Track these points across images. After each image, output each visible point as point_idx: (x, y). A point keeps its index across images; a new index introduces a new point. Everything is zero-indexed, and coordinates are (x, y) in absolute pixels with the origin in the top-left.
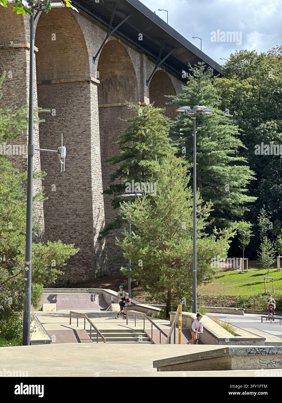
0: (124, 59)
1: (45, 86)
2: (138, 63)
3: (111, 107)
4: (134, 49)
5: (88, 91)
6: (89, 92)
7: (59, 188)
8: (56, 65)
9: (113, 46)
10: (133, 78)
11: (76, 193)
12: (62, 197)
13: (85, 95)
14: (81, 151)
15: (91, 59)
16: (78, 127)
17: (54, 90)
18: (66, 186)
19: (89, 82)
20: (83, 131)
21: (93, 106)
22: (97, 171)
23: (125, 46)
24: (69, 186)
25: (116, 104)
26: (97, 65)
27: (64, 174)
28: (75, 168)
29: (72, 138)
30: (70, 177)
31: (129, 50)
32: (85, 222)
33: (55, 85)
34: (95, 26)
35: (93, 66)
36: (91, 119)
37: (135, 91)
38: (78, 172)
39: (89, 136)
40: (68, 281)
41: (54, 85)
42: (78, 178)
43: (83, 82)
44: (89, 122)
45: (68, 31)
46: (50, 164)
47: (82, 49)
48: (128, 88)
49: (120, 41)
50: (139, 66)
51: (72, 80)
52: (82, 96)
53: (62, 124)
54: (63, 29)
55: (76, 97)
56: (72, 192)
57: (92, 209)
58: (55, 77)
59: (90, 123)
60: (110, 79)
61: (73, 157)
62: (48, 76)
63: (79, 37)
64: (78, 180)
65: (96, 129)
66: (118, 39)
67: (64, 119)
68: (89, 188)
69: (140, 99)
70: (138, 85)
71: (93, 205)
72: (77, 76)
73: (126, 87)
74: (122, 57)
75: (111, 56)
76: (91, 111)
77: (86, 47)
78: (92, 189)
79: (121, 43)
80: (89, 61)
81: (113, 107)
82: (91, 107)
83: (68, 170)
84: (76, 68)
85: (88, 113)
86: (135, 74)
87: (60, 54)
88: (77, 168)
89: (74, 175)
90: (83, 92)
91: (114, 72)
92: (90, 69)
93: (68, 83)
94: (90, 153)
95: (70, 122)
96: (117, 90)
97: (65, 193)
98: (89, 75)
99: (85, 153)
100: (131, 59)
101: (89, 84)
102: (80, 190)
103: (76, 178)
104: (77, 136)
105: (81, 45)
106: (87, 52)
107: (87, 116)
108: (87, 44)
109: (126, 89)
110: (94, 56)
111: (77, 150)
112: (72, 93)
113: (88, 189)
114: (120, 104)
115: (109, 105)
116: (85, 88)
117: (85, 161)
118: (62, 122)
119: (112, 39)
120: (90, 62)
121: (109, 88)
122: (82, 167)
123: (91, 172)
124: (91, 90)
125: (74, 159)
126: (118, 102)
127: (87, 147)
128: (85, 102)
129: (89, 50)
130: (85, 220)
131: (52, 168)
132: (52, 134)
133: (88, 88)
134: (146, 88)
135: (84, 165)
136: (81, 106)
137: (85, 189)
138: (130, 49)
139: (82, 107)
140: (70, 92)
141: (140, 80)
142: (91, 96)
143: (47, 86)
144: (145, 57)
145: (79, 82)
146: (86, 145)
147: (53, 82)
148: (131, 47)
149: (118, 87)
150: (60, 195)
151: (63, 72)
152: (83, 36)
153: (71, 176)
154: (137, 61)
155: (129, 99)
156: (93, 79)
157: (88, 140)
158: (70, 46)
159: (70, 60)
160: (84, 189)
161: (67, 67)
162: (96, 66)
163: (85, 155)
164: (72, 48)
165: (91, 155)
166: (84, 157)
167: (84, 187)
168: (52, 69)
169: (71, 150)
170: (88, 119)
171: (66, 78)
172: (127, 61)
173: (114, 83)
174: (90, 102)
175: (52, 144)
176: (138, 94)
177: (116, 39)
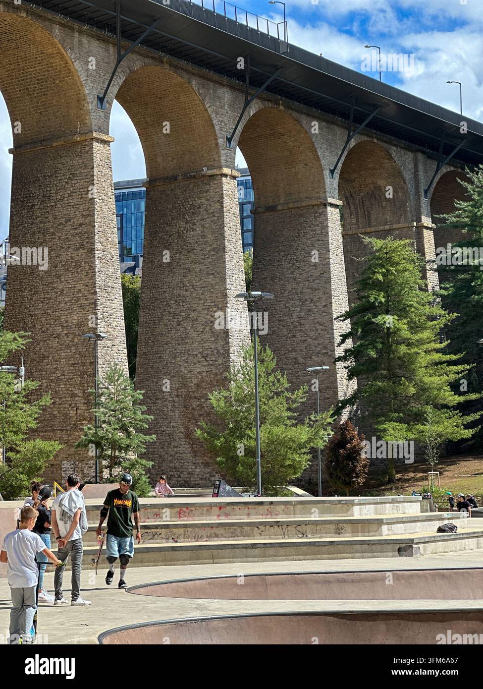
0: (387, 164)
1: (269, 214)
2: (411, 166)
3: (377, 231)
4: (401, 148)
5: (325, 218)
6: (327, 220)
7: (294, 353)
8: (282, 185)
9: (368, 147)
10: (403, 188)
11: (315, 359)
12: (296, 366)
13: (322, 223)
14: (319, 301)
15: (327, 173)
16: (314, 268)
17: (281, 218)
18: (301, 351)
19: (325, 205)
20: (321, 274)
21: (333, 237)
22: (344, 327)
23: (385, 145)
24: (305, 350)
25: (382, 228)
26: (337, 180)
27: (298, 334)
28: (312, 325)
29: (307, 283)
30: (306, 338)
31: (393, 150)
32: (328, 398)
33: (282, 212)
34: (332, 126)
35: (332, 183)
36: (331, 256)
37: (407, 207)
38: (317, 330)
39: (328, 281)
40: (310, 479)
41: (280, 212)
42: (316, 339)
43: (317, 205)
44: (328, 260)
45: (293, 139)
46: (280, 321)
47: (314, 161)
48: (397, 203)
49: (375, 141)
50: (413, 170)
51: (304, 204)
52: (318, 225)
53: (293, 264)
54: (286, 137)
55: (310, 227)
56: (311, 358)
57: (336, 381)
58: (281, 201)
59: (329, 262)
60: (373, 192)
61: (310, 310)
62: (273, 200)
63: (308, 145)
64: (317, 342)
65: (340, 269)
66: (373, 138)
67: (295, 257)
68: (331, 351)
69: (415, 218)
70: (411, 198)
71: (338, 375)
72: (311, 198)
73: (394, 202)
74: (384, 161)
75: (369, 160)
76: (331, 245)
77: (318, 157)
78: (336, 352)
79: (378, 142)
80: (323, 176)
81: (379, 231)
82: (330, 239)
83: (303, 329)
84: (308, 187)
85: (326, 248)
86: (405, 183)
87: (286, 169)
88: (315, 325)
89: (312, 334)
90: (318, 219)
91: (376, 183)
92: (326, 187)
93: (298, 208)
94: (331, 303)
95: (303, 261)
96: (382, 207)
97: (301, 360)
98: (326, 195)
99: (324, 304)
100: (397, 162)
101: (326, 208)
102: (320, 355)
103: (314, 339)
104: (314, 280)
105: (312, 157)
106: (321, 165)
107: (324, 252)
108: (319, 154)
109: (395, 205)
110: (332, 168)
111: (315, 300)
112: (304, 221)
113: (330, 353)
114: (387, 227)
115: (373, 229)
116: (321, 214)
117: (325, 314)
118: (292, 262)
119: (363, 140)
120: (325, 177)
121: (372, 205)
122: (321, 322)
123: (333, 329)
124: (329, 215)
125: (311, 313)
126: (386, 224)
127: (327, 295)
128: (322, 232)
129: (323, 162)
130: (328, 396)
131: (283, 326)
132: (281, 279)
133: (325, 214)
134: (425, 202)
135: (324, 320)
136: (317, 238)
137: (327, 353)
138: (395, 148)
139: (318, 240)
140: (302, 220)
141: (413, 190)
142: (329, 225)
143: (272, 213)
144: (420, 156)
145: (313, 206)
146: (325, 293)
147: (280, 208)
148: (395, 145)
149: (384, 203)
150: (295, 363)
151: (291, 194)
152: (313, 143)
153: (308, 336)
154: (407, 163)
155: (400, 218)
156: (330, 200)
157: (328, 286)
158: (297, 158)
159: (299, 177)
160: (325, 353)
161: (296, 186)
162: (336, 182)
163: (325, 306)
164: (300, 161)
165: (332, 306)
166: (324, 309)
167: (325, 351)
168: (277, 191)
169: (306, 300)
170: (327, 256)
171: (296, 202)
172: (392, 166)
173: (377, 197)
174: (328, 233)
175: (281, 294)
176: (412, 212)
177: (369, 139)
